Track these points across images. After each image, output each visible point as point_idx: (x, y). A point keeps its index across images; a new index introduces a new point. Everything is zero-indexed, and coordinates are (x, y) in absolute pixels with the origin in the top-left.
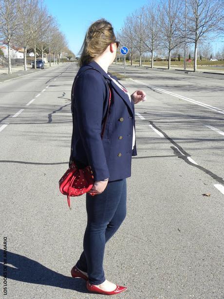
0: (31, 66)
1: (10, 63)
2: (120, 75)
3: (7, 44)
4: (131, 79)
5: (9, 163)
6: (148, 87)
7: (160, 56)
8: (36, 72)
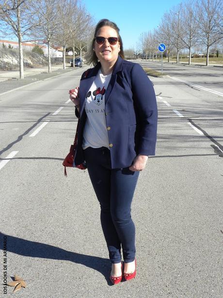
0: (70, 65)
1: (50, 61)
2: (157, 72)
3: (48, 43)
4: (168, 76)
5: (50, 160)
6: (186, 84)
7: (197, 53)
8: (75, 71)
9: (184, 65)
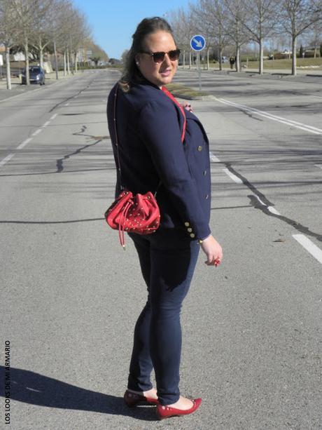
0: (19, 80)
2: (192, 91)
4: (212, 97)
6: (241, 110)
7: (281, 50)
8: (30, 92)
9: (251, 74)
